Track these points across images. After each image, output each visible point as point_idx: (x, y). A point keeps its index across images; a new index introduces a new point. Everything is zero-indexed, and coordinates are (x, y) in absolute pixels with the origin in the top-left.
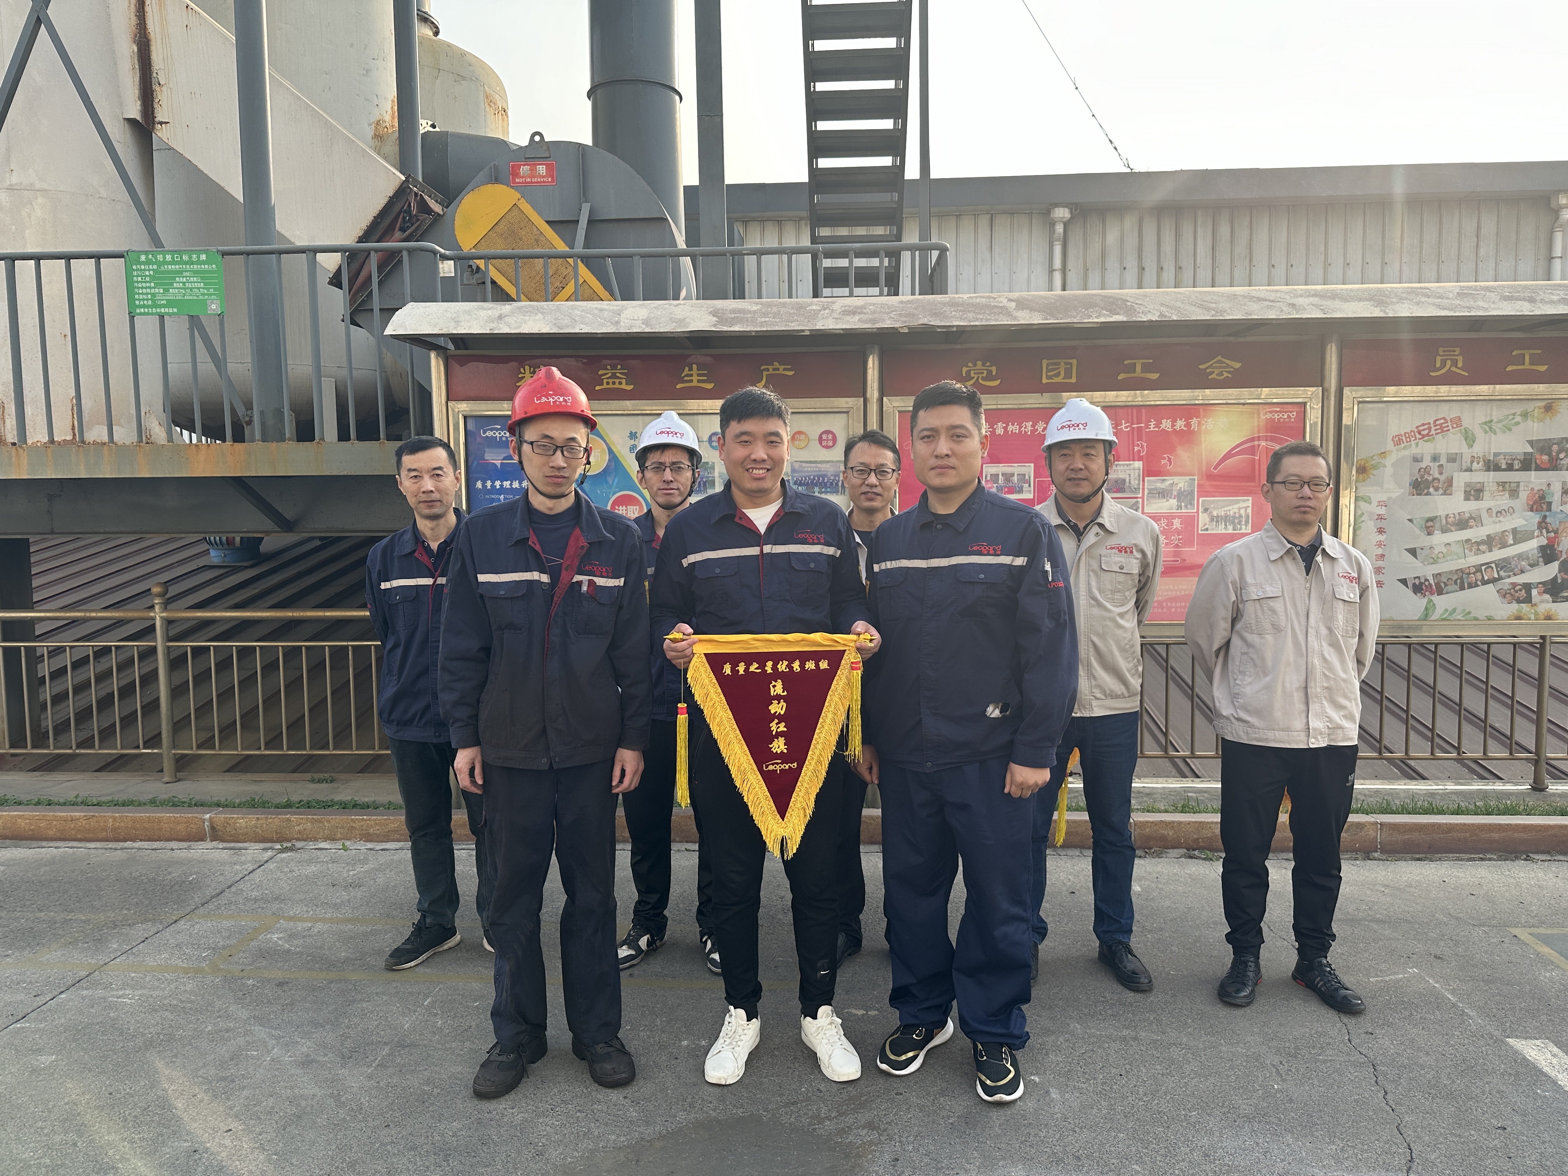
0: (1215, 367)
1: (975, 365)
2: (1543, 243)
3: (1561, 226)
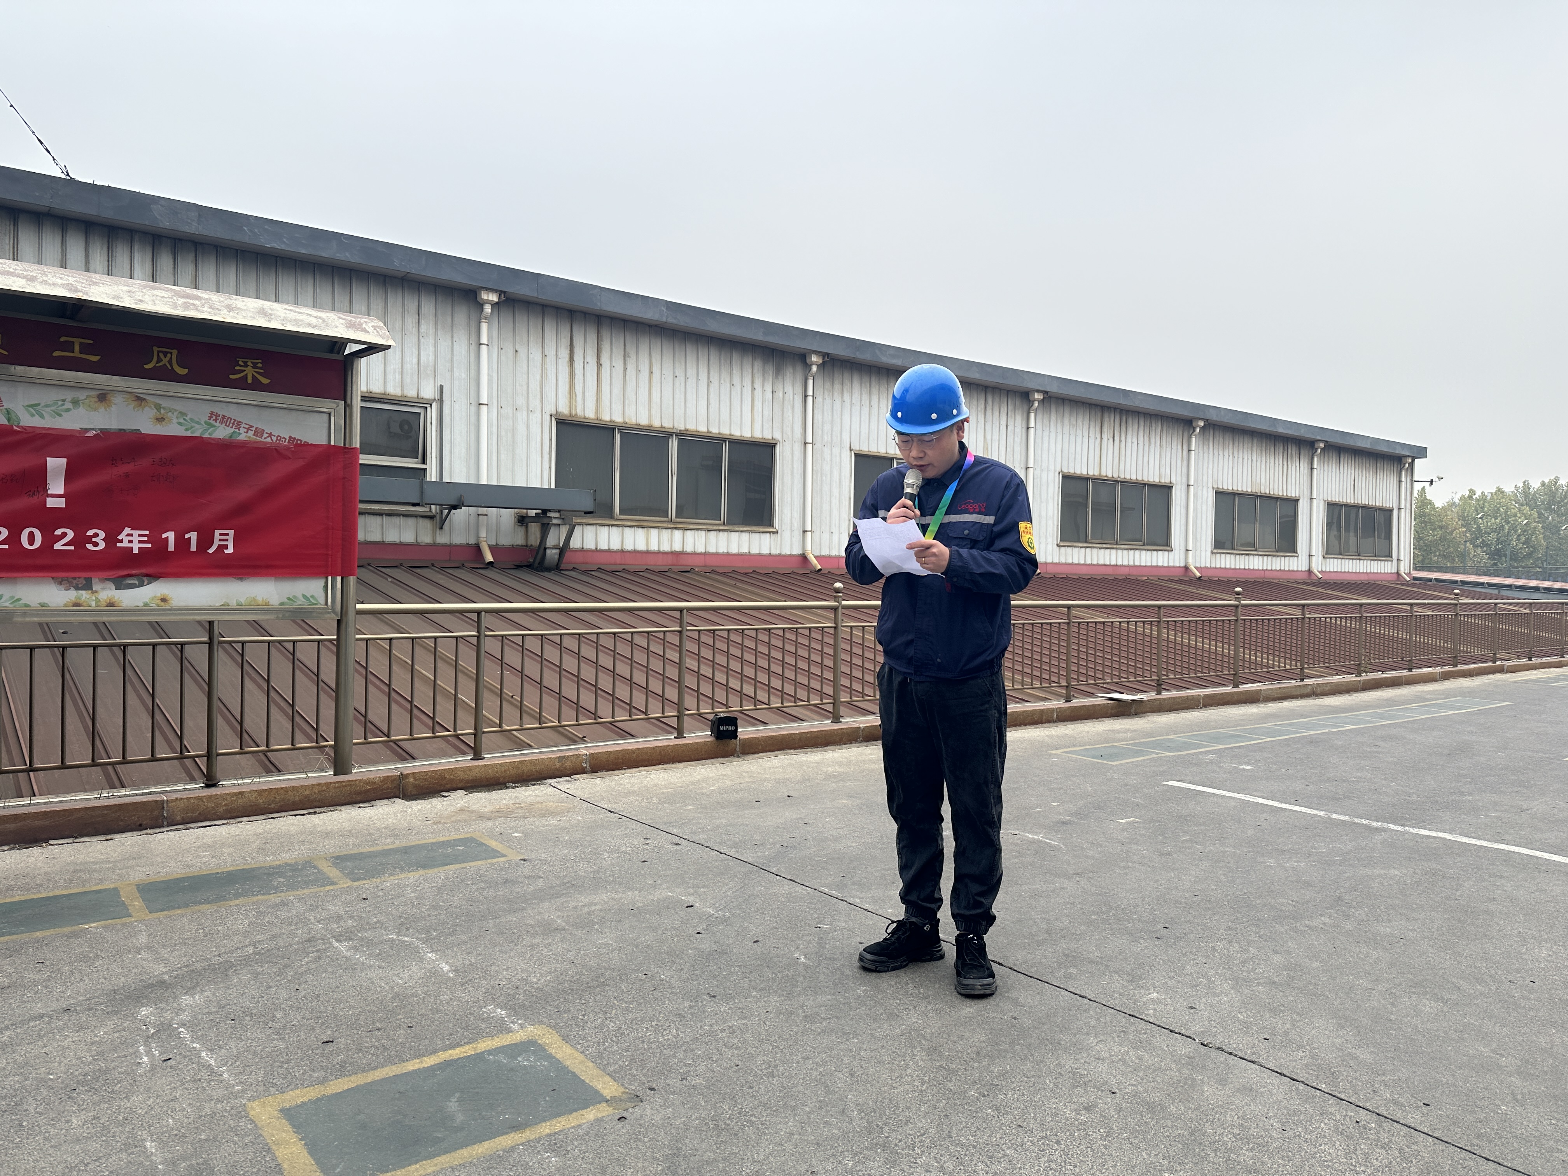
2: (473, 330)
3: (486, 318)
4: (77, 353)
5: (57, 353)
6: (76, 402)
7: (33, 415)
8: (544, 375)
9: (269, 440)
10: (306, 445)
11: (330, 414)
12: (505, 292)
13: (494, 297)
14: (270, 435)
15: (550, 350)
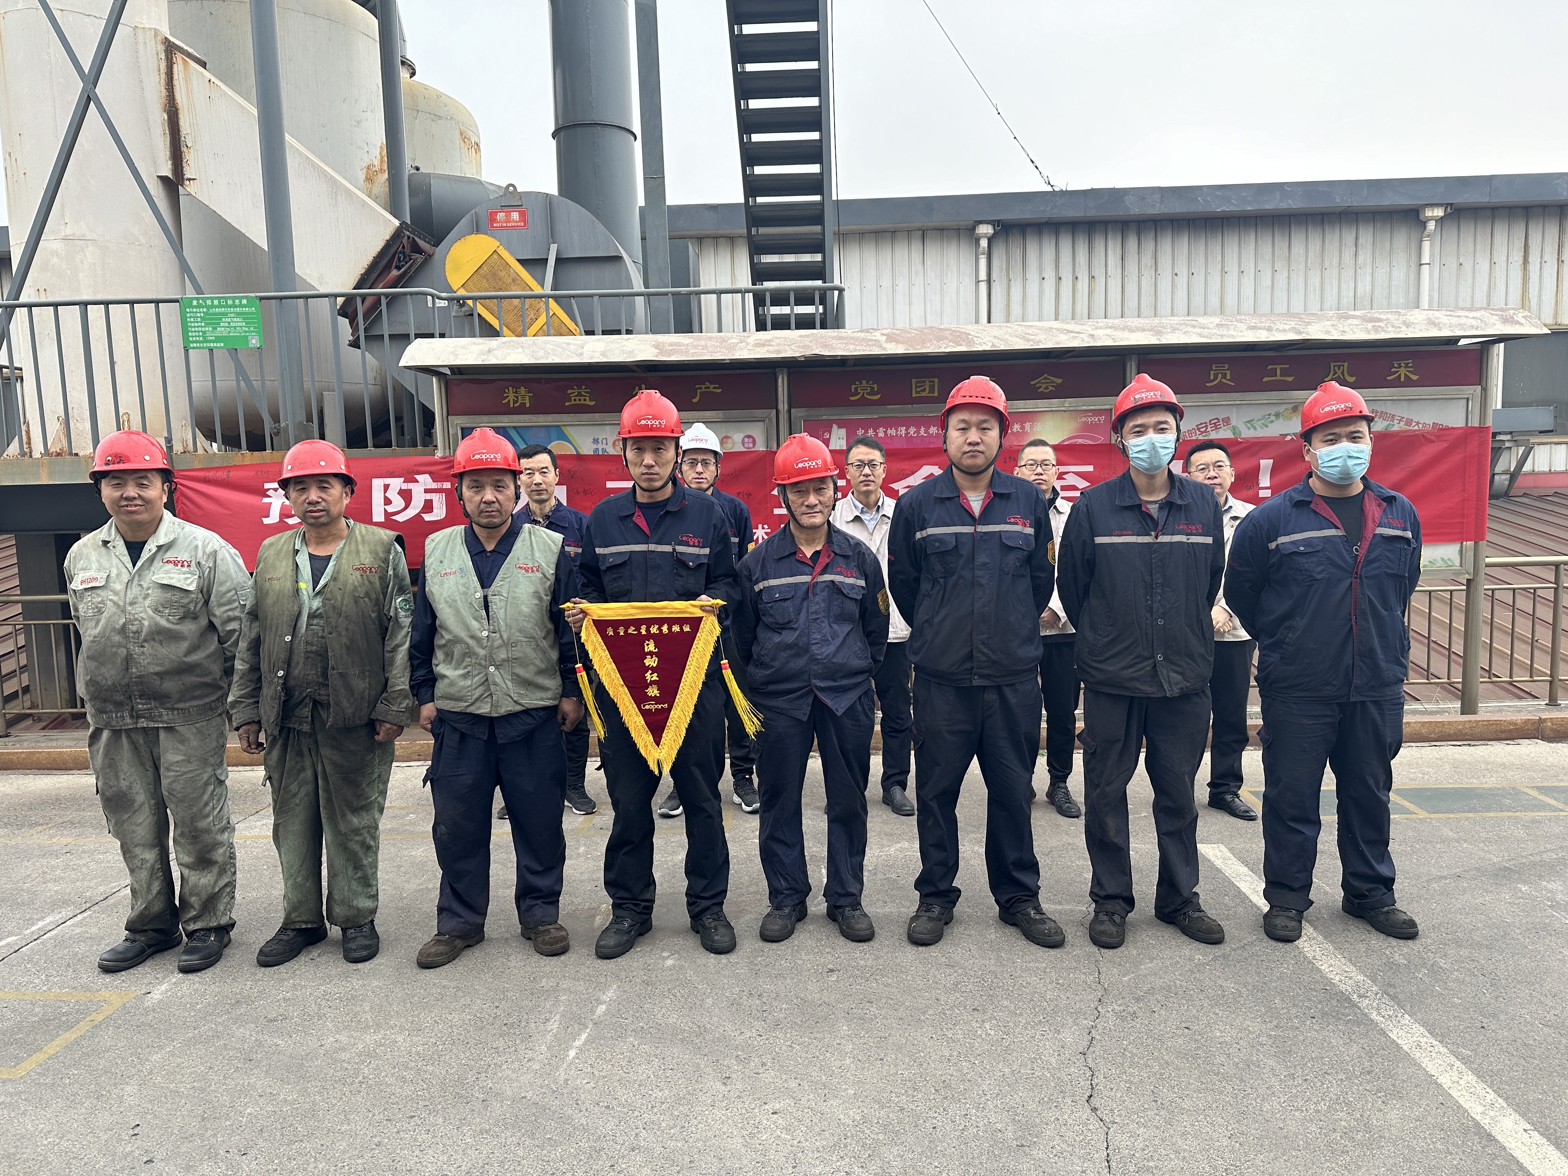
0: (1044, 382)
1: (861, 383)
2: (1414, 251)
3: (1428, 236)
4: (1278, 378)
5: (1265, 379)
6: (1277, 415)
7: (1249, 429)
8: (1492, 285)
9: (1416, 428)
10: (1448, 429)
11: (1468, 399)
12: (1452, 204)
13: (1439, 212)
14: (1418, 423)
15: (1500, 257)
